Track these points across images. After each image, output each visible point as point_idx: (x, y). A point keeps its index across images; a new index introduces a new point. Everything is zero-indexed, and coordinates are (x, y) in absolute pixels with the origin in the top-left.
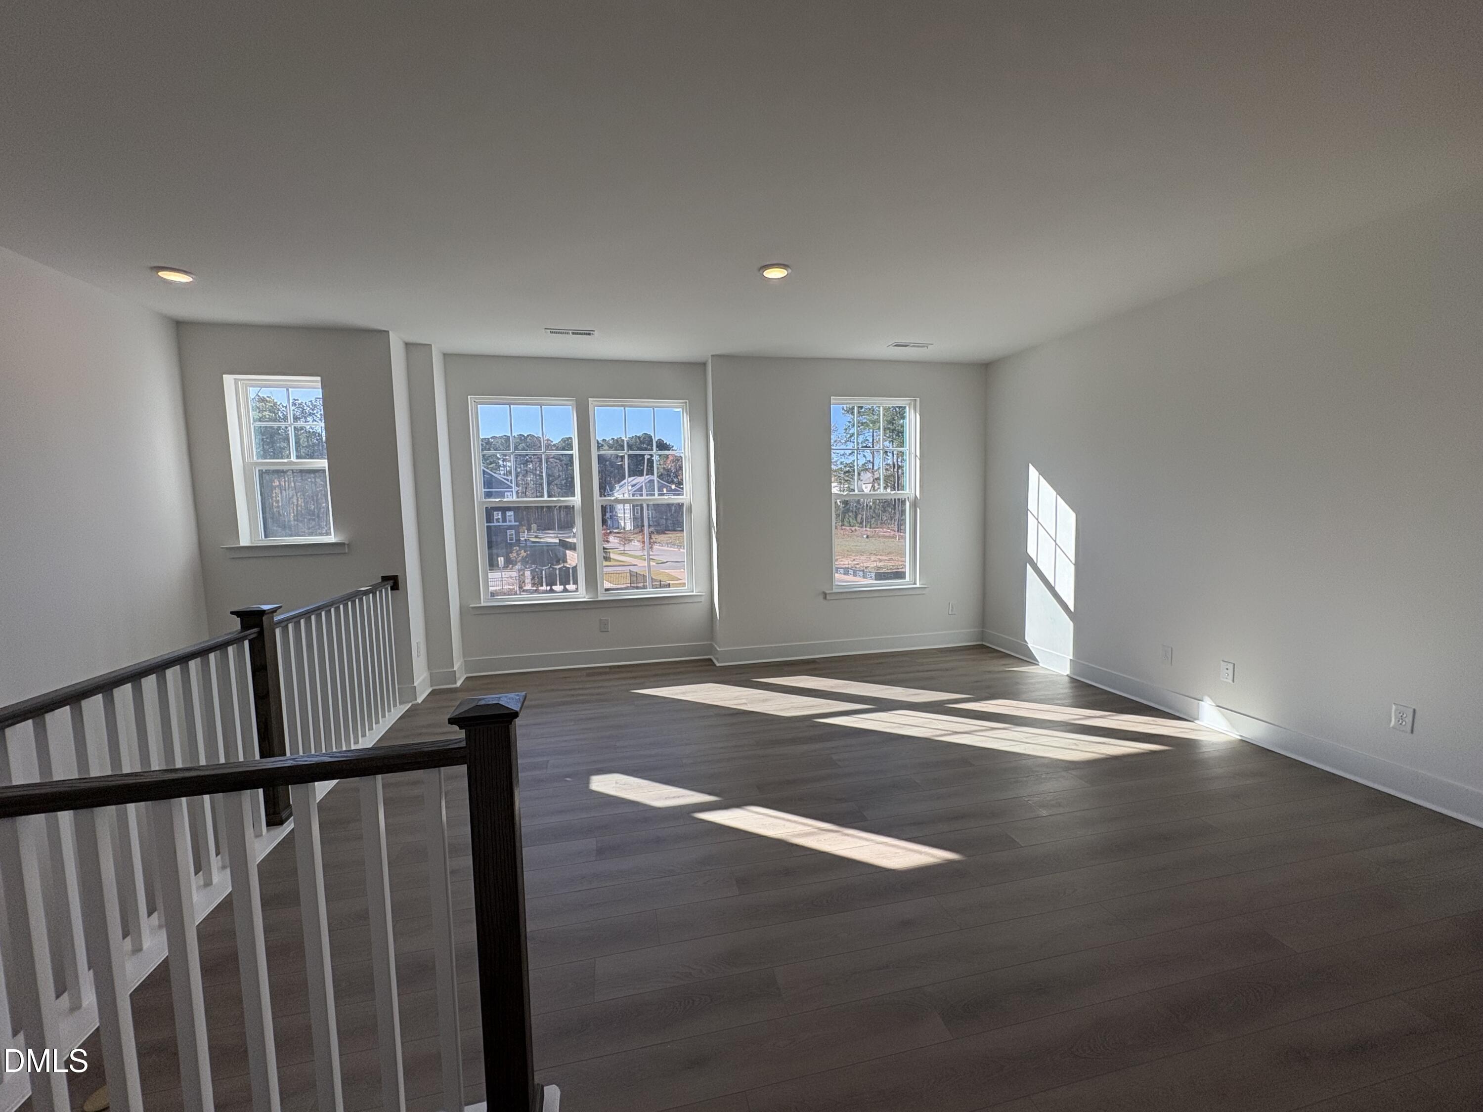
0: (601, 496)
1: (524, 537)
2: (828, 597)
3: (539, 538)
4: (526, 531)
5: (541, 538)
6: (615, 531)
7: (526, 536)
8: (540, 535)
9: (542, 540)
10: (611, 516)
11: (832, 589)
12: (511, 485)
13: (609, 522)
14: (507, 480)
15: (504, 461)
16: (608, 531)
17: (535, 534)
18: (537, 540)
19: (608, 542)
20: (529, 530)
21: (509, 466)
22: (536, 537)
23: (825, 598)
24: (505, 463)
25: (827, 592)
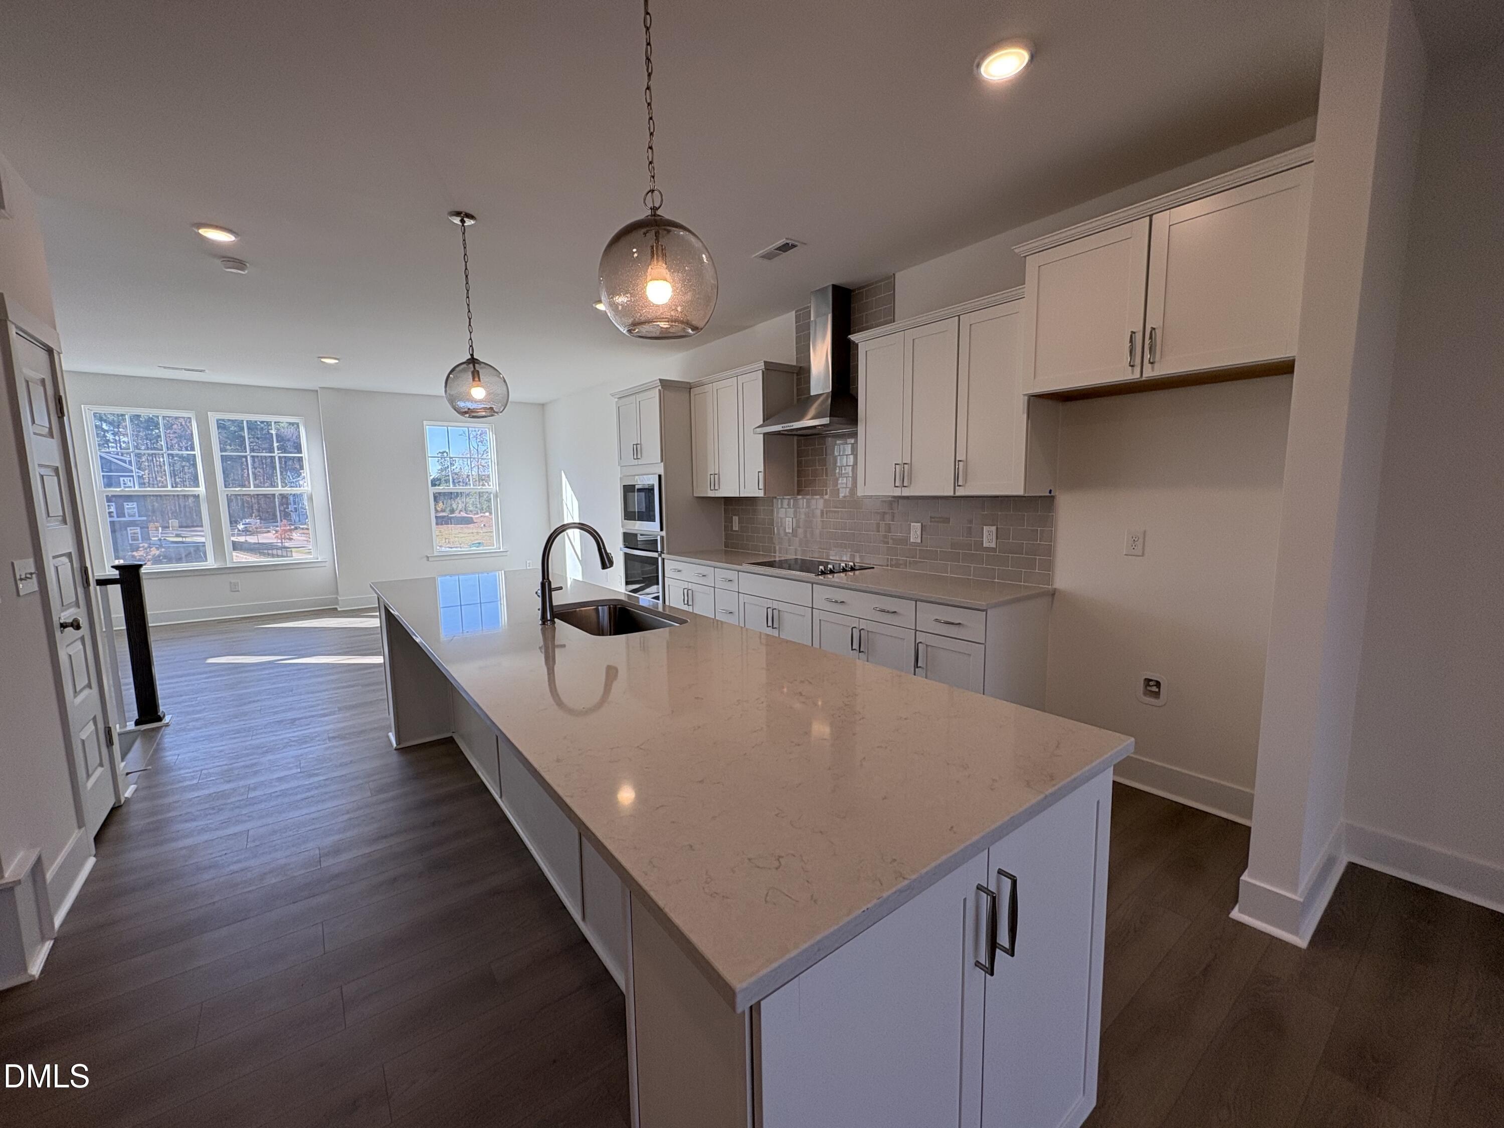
0: (226, 487)
1: (157, 536)
2: (430, 559)
3: (183, 537)
4: (160, 528)
5: (185, 537)
6: (301, 527)
7: (160, 535)
8: (184, 533)
9: (188, 540)
10: (295, 508)
11: (433, 553)
12: (129, 467)
13: (294, 516)
14: (125, 462)
15: (114, 434)
16: (293, 527)
17: (175, 532)
18: (180, 539)
19: (291, 539)
20: (165, 527)
21: (124, 442)
22: (178, 536)
23: (428, 560)
24: (117, 438)
25: (429, 556)
